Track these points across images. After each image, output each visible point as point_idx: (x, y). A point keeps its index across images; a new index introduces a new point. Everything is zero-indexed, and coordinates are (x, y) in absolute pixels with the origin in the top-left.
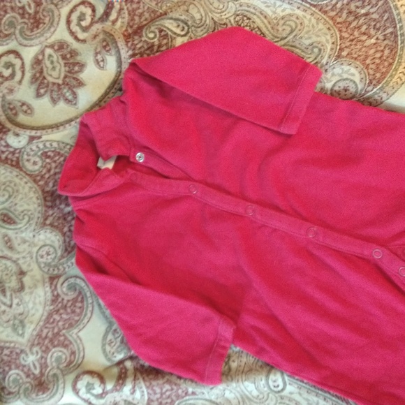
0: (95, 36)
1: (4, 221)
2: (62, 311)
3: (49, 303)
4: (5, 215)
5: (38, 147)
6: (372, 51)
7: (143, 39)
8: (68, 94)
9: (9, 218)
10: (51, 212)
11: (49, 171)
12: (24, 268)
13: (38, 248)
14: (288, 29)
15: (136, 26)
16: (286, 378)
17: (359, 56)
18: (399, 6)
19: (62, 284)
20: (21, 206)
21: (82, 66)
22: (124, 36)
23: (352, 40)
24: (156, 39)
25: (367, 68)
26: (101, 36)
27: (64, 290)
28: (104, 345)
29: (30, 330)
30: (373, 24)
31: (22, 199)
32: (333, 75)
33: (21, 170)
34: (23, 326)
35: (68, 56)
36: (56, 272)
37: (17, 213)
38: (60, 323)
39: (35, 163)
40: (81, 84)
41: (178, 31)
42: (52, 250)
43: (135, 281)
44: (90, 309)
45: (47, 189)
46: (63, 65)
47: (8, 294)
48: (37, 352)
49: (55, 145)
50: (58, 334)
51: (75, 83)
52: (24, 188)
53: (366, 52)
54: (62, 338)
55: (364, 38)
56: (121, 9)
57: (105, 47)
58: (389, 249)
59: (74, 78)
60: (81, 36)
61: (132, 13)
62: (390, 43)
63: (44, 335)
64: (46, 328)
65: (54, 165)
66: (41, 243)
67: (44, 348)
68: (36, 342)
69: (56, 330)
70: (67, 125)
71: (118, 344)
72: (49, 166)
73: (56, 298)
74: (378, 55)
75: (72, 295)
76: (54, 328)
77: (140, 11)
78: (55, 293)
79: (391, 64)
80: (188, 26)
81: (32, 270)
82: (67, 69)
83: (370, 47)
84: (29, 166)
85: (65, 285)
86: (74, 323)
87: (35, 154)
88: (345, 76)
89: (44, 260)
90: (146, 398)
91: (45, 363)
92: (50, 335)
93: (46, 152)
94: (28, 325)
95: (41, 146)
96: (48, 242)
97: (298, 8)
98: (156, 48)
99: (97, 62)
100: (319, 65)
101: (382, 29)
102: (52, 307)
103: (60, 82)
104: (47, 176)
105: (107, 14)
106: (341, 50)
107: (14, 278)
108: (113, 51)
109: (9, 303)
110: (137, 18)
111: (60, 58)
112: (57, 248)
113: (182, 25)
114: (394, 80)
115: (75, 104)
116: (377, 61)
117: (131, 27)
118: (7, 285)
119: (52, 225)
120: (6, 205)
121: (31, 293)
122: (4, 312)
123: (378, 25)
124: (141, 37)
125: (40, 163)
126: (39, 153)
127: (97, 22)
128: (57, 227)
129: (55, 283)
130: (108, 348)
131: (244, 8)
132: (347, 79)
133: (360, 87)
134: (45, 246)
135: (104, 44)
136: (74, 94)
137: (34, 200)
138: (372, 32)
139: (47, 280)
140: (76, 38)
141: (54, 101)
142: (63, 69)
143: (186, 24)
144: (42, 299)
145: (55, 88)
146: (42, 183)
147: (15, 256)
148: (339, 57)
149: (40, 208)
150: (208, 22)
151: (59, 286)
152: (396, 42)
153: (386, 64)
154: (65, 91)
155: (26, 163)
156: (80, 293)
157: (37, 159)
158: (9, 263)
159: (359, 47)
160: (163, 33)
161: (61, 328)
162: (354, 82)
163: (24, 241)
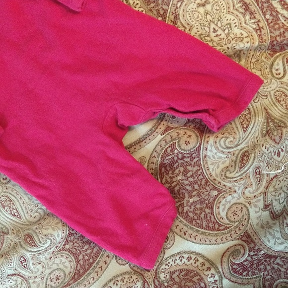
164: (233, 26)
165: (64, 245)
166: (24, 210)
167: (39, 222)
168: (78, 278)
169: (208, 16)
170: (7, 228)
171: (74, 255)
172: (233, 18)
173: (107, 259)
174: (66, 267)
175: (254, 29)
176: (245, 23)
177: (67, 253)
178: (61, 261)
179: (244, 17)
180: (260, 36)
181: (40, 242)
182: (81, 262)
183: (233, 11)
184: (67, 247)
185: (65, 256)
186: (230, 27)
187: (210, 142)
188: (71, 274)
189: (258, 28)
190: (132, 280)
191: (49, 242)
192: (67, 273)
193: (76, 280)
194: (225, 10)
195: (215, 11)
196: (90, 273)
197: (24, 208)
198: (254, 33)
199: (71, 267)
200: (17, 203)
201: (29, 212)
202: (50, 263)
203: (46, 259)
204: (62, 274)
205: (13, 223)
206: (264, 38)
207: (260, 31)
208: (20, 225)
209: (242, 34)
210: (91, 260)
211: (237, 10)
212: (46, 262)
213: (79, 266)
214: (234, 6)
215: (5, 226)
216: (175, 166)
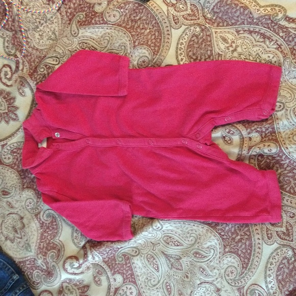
0: (16, 81)
1: (4, 195)
2: (47, 230)
3: (39, 229)
4: (3, 191)
5: (7, 149)
6: (150, 36)
7: (39, 73)
8: (13, 116)
9: (6, 192)
10: (25, 181)
11: (17, 159)
12: (22, 215)
13: (24, 202)
14: (106, 41)
15: (34, 68)
16: (161, 222)
17: (144, 42)
18: (153, 8)
19: (43, 216)
20: (9, 183)
21: (14, 99)
22: (29, 75)
23: (138, 35)
24: (45, 71)
25: (150, 47)
26: (19, 80)
27: (45, 218)
28: (73, 240)
29: (34, 247)
30: (145, 22)
31: (9, 179)
32: (136, 57)
33: (4, 165)
34: (30, 246)
35: (6, 96)
36: (37, 211)
37: (8, 188)
38: (49, 237)
39: (9, 158)
40: (17, 108)
41: (55, 63)
42: (31, 200)
43: (75, 200)
44: (60, 224)
45: (19, 169)
46: (5, 102)
47: (19, 232)
48: (41, 257)
49: (15, 145)
50: (49, 243)
51: (13, 109)
52: (7, 173)
53: (147, 38)
54: (52, 245)
55: (143, 31)
56: (23, 62)
57: (22, 85)
58: (189, 138)
59: (12, 107)
60: (9, 83)
61: (29, 62)
62: (157, 29)
63: (42, 247)
64: (42, 242)
65: (18, 155)
66: (26, 199)
67: (44, 254)
68: (39, 252)
69: (48, 242)
70: (18, 132)
71: (80, 236)
72: (16, 157)
73: (42, 225)
74: (153, 37)
75: (50, 220)
76: (46, 241)
77: (33, 59)
78: (41, 222)
79: (161, 40)
80: (58, 58)
81: (26, 215)
82: (8, 103)
83: (148, 35)
84: (7, 161)
85: (45, 216)
86: (55, 234)
87: (8, 153)
88: (141, 55)
89: (30, 207)
90: (101, 258)
91: (47, 262)
92: (45, 245)
93: (12, 150)
94: (32, 245)
95: (9, 148)
96: (28, 197)
97: (107, 29)
98: (47, 75)
99: (21, 94)
100: (127, 55)
101: (150, 23)
102: (41, 230)
103: (7, 111)
104: (17, 163)
105: (17, 67)
106: (134, 42)
107: (19, 222)
108: (26, 85)
109: (20, 236)
110: (33, 64)
111: (3, 99)
112: (33, 198)
113: (55, 59)
114: (165, 48)
115: (18, 120)
116: (154, 41)
117: (31, 69)
118: (17, 227)
119: (27, 187)
120: (2, 186)
121: (29, 227)
122: (20, 242)
123: (148, 22)
124: (37, 72)
125: (11, 158)
126: (9, 153)
127: (14, 73)
128: (30, 188)
129: (39, 217)
130: (76, 241)
131: (81, 39)
132: (143, 56)
133: (150, 58)
134: (27, 200)
135: (21, 83)
136: (15, 114)
137: (15, 177)
138: (146, 26)
139: (34, 217)
140: (7, 86)
141: (7, 122)
142: (6, 104)
143: (57, 57)
144: (35, 228)
145: (6, 115)
146: (16, 167)
147: (15, 211)
148: (135, 46)
149: (19, 181)
150: (67, 53)
151: (41, 218)
152: (159, 27)
153: (158, 40)
154: (11, 115)
155: (5, 160)
156: (53, 217)
157: (10, 156)
158: (14, 216)
159: (142, 37)
160: (47, 67)
161: (50, 239)
162: (146, 56)
163: (17, 201)
164: (260, 54)
165: (224, 249)
166: (182, 239)
167: (197, 242)
168: (247, 266)
169: (241, 56)
170: (178, 256)
171: (234, 253)
172: (258, 48)
173: (259, 245)
174: (234, 263)
175: (276, 49)
176: (268, 47)
177: (229, 254)
178: (228, 260)
179: (265, 44)
180: (282, 52)
181: (207, 253)
182: (242, 255)
183: (256, 44)
184: (227, 250)
185: (229, 256)
186: (259, 56)
187: (286, 143)
188: (240, 266)
189: (278, 47)
190: (284, 252)
191: (212, 251)
192: (237, 267)
193: (246, 268)
194: (251, 46)
195: (245, 50)
196: (253, 259)
197: (181, 238)
198: (277, 51)
199: (237, 261)
200: (175, 237)
201: (186, 239)
202: (222, 265)
203: (217, 264)
204: (234, 269)
205: (180, 250)
206: (285, 52)
207: (281, 48)
208: (185, 250)
209: (269, 57)
210: (249, 251)
211: (258, 41)
212: (218, 266)
213: (242, 258)
214: (255, 40)
215: (176, 255)
216: (271, 166)
